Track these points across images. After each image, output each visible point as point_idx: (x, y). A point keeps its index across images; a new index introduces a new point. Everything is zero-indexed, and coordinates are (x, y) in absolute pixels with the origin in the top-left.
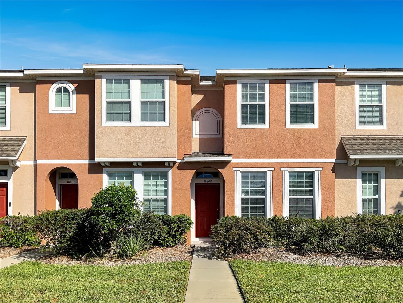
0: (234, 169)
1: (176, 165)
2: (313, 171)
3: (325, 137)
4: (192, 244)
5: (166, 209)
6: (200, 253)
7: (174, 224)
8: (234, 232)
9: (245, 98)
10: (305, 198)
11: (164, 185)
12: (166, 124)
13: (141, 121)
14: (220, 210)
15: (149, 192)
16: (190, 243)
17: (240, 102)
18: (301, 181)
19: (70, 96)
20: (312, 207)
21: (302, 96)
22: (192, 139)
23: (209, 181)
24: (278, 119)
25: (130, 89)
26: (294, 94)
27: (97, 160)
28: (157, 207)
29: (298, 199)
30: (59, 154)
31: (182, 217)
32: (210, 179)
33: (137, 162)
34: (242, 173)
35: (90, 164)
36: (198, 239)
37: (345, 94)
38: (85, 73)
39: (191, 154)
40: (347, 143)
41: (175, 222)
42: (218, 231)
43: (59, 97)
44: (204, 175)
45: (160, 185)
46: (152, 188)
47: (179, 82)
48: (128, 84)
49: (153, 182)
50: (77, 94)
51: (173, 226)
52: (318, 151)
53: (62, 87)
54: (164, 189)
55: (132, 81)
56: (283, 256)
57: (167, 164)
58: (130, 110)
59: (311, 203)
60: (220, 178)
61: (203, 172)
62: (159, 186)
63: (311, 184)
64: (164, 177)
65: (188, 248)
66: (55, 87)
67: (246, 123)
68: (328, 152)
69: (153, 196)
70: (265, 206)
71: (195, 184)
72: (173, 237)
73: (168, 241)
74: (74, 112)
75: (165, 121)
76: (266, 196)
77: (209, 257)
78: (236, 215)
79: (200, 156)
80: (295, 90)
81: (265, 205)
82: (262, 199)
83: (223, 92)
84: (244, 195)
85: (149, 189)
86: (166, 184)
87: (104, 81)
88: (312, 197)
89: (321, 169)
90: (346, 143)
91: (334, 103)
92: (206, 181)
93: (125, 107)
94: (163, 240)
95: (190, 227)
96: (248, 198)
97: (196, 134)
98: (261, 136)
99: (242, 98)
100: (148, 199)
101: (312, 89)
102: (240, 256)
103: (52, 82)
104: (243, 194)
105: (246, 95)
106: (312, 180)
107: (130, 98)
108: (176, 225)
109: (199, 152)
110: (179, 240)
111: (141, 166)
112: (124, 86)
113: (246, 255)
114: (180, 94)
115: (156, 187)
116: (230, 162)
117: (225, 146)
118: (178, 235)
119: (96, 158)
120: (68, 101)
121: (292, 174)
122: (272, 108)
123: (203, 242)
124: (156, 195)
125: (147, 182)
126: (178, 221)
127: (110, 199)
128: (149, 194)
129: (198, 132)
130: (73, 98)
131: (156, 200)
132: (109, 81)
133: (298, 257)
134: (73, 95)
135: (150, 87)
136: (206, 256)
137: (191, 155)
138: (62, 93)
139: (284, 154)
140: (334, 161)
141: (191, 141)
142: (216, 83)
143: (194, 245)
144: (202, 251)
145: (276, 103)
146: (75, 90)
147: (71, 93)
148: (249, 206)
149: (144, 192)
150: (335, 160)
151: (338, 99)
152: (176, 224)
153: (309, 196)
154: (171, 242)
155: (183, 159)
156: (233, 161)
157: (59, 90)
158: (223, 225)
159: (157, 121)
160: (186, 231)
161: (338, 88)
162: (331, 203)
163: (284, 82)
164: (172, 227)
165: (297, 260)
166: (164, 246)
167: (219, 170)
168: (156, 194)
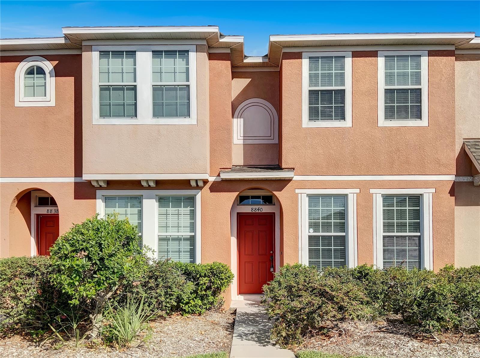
0: (297, 191)
1: (208, 185)
2: (421, 194)
3: (439, 141)
4: (233, 306)
5: (192, 253)
6: (244, 328)
7: (203, 278)
8: (303, 301)
9: (314, 80)
10: (407, 236)
11: (189, 216)
12: (192, 120)
13: (153, 116)
14: (274, 252)
15: (167, 227)
16: (229, 305)
17: (306, 87)
18: (401, 210)
19: (46, 80)
20: (418, 251)
21: (403, 76)
22: (233, 146)
23: (258, 210)
24: (366, 112)
25: (135, 67)
26: (390, 73)
27: (86, 177)
28: (179, 249)
29: (397, 237)
30: (30, 168)
31: (216, 267)
32: (260, 207)
33: (147, 181)
34: (309, 197)
35: (76, 184)
36: (241, 298)
37: (469, 74)
38: (67, 44)
39: (230, 168)
40: (473, 150)
41: (205, 274)
42: (276, 296)
43: (30, 82)
44: (250, 200)
45: (184, 216)
46: (172, 220)
47: (212, 57)
48: (133, 59)
49: (172, 212)
50: (57, 77)
51: (201, 282)
52: (429, 162)
53: (35, 67)
54: (190, 222)
55: (138, 54)
56: (390, 343)
57: (193, 184)
58: (136, 99)
59: (416, 244)
60: (274, 205)
61: (249, 196)
62: (182, 217)
63: (417, 214)
64: (189, 204)
65: (226, 317)
66: (23, 66)
67: (315, 120)
68: (444, 164)
69: (172, 233)
70: (345, 249)
71: (238, 213)
72: (202, 298)
73: (194, 305)
74: (53, 103)
75: (190, 116)
76: (347, 234)
77: (260, 341)
78: (300, 263)
79: (244, 171)
80: (392, 68)
81: (345, 247)
82: (340, 238)
83: (280, 73)
84: (313, 231)
85: (167, 222)
86: (193, 214)
87: (95, 55)
88: (418, 234)
89: (433, 190)
90: (471, 149)
91: (453, 88)
92: (254, 209)
93: (129, 94)
94: (187, 303)
95: (229, 282)
96: (319, 236)
97: (239, 138)
98: (340, 139)
99: (309, 80)
100: (165, 237)
101: (419, 66)
102: (313, 340)
103: (20, 59)
104: (311, 230)
105: (317, 75)
106: (419, 208)
107: (135, 81)
108: (206, 280)
109: (244, 166)
110: (212, 303)
111: (155, 186)
112: (127, 62)
113: (325, 340)
114: (214, 76)
115: (178, 218)
116: (291, 180)
117: (283, 155)
118: (210, 295)
119: (83, 175)
120: (44, 87)
121: (387, 198)
122: (357, 96)
123: (249, 302)
124: (178, 232)
125: (164, 212)
126: (209, 273)
127: (82, 245)
128: (167, 230)
129: (242, 135)
130: (51, 81)
131: (178, 239)
132: (104, 54)
133: (417, 345)
134: (51, 78)
135: (167, 63)
136: (254, 336)
137: (230, 170)
138: (34, 76)
139: (375, 168)
140: (452, 178)
141: (231, 147)
142: (269, 59)
143: (236, 310)
144: (248, 325)
145: (362, 88)
146: (54, 70)
147: (48, 75)
148: (321, 247)
149: (159, 227)
150: (455, 176)
151: (458, 81)
152: (206, 278)
153: (414, 232)
154: (198, 306)
155: (219, 175)
156: (296, 178)
157: (30, 72)
158: (284, 285)
159: (178, 116)
160: (223, 288)
161: (460, 66)
162: (448, 244)
163: (374, 54)
164: (200, 284)
165: (418, 352)
166: (189, 312)
167: (274, 192)
168: (178, 230)
